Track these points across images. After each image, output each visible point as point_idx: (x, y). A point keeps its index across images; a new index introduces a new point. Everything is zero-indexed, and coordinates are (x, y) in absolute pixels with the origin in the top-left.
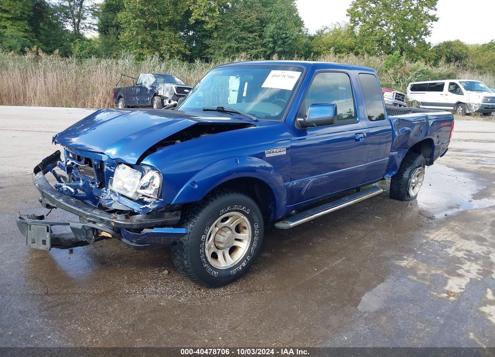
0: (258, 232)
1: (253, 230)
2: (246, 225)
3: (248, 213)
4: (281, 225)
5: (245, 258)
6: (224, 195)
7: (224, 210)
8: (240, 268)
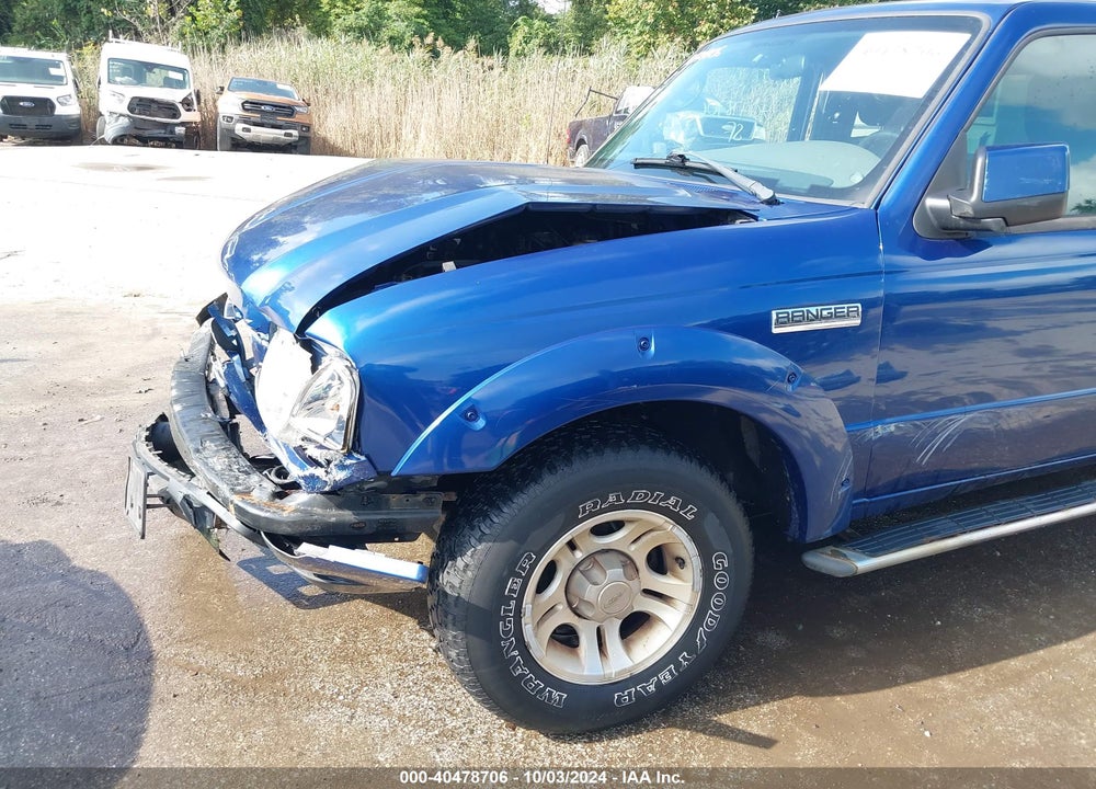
0: (727, 580)
1: (708, 573)
2: (682, 554)
3: (690, 517)
4: (827, 562)
5: (671, 657)
6: (599, 451)
7: (596, 504)
8: (652, 688)
